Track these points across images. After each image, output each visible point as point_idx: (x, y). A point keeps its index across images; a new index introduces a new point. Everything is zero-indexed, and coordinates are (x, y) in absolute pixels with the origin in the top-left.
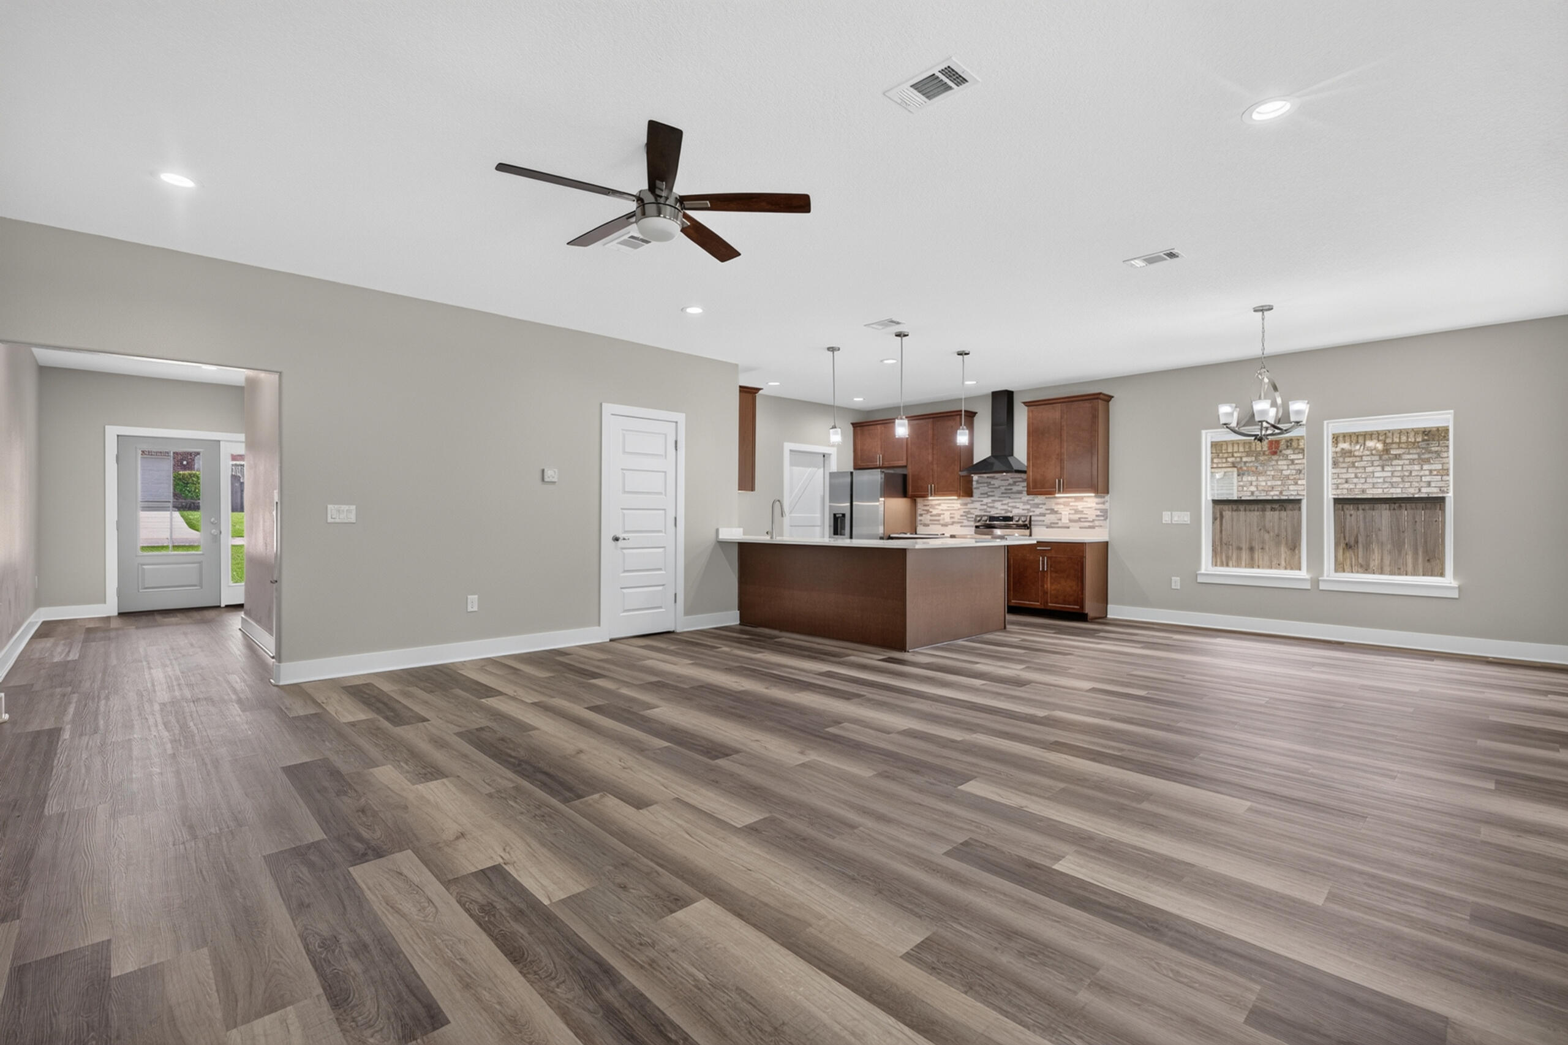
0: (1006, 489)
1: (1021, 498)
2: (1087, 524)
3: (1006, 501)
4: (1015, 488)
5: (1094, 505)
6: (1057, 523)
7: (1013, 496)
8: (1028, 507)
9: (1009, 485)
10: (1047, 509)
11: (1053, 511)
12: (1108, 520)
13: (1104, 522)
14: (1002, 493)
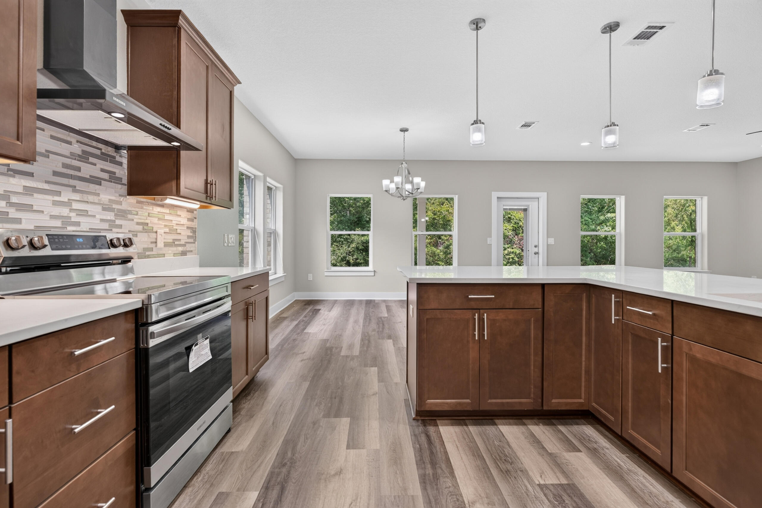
0: (65, 166)
1: (98, 195)
2: (180, 249)
3: (66, 195)
4: (87, 170)
5: (184, 221)
6: (151, 249)
7: (80, 185)
8: (110, 216)
9: (73, 156)
10: (138, 224)
11: (146, 228)
12: (196, 243)
13: (193, 245)
14: (55, 173)
